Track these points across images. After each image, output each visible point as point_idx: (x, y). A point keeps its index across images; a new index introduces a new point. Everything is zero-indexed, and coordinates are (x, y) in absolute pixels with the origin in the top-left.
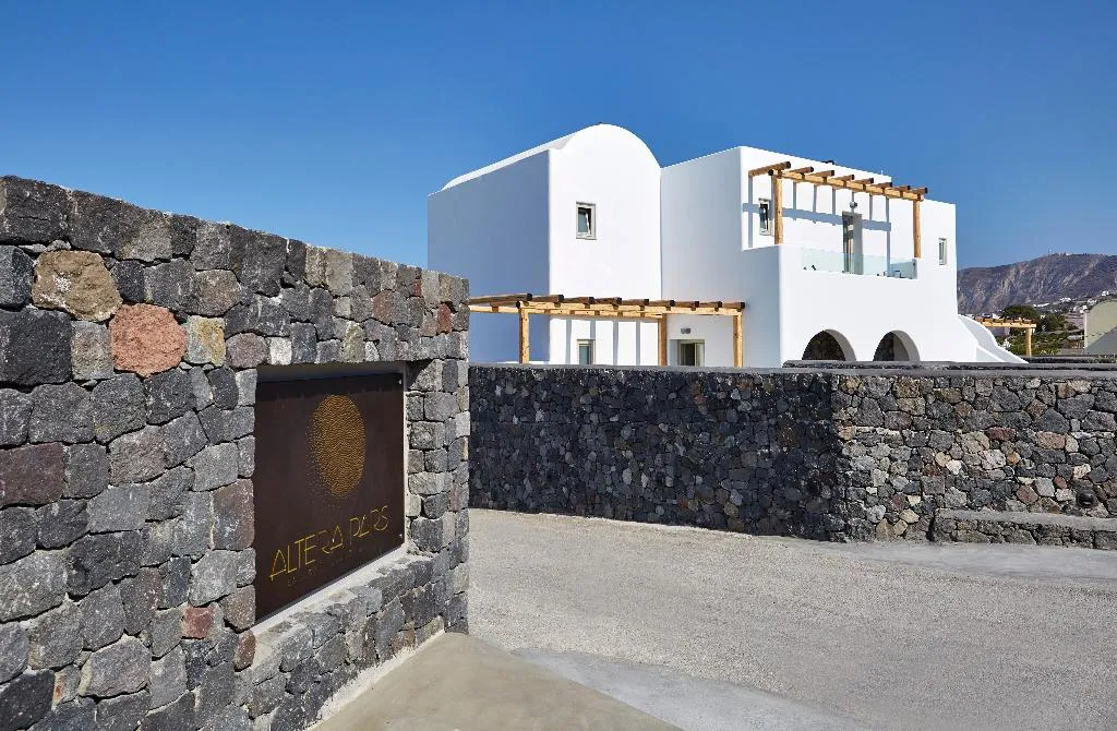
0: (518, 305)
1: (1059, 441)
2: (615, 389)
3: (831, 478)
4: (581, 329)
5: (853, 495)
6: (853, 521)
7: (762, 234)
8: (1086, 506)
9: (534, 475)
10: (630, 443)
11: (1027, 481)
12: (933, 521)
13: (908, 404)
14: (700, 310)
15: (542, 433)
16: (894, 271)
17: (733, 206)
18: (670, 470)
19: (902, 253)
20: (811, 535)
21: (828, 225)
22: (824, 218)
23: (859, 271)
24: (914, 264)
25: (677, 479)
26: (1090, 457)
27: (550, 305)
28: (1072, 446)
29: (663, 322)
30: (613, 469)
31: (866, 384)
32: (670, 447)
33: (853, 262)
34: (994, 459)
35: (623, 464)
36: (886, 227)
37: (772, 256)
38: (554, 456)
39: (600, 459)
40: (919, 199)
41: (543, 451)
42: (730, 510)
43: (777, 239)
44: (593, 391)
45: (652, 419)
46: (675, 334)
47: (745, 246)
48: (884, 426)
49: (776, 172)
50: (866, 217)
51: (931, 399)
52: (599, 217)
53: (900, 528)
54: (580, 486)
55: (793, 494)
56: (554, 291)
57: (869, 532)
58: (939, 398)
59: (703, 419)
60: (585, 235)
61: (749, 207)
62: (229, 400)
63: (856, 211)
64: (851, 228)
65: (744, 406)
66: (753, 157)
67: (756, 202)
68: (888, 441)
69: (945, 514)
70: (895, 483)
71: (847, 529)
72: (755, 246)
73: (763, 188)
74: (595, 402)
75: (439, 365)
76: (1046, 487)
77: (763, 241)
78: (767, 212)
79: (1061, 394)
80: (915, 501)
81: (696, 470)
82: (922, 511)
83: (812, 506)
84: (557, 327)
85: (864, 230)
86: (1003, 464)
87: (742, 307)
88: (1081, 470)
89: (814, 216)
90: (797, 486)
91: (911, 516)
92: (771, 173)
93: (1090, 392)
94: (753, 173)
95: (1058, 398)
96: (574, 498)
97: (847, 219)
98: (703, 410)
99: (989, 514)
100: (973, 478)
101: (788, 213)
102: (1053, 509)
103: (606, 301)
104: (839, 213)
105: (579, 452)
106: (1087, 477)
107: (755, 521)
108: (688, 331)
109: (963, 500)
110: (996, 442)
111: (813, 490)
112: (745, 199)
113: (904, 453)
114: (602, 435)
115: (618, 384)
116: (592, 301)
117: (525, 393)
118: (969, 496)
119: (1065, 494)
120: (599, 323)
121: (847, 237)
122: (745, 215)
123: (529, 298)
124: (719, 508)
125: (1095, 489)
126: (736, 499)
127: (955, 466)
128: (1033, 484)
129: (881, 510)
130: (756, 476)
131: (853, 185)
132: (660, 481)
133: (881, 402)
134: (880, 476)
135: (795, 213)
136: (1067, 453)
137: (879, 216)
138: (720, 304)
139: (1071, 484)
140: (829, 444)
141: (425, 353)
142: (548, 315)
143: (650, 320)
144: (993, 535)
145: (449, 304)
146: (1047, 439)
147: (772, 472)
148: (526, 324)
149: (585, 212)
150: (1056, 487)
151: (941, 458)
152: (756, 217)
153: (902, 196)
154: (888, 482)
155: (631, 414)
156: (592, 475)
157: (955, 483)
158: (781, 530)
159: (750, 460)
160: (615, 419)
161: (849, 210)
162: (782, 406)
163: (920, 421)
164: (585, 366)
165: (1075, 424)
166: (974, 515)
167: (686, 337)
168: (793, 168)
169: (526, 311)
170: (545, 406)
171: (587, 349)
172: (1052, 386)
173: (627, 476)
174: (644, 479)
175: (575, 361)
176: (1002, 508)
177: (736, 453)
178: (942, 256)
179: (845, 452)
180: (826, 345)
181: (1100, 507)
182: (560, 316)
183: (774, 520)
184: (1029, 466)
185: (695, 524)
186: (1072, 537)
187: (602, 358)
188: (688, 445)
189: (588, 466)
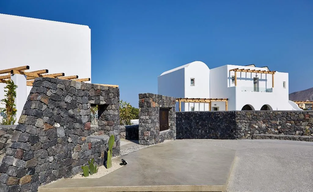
0: (179, 100)
1: (276, 122)
2: (198, 115)
3: (235, 129)
4: (192, 105)
5: (238, 132)
6: (238, 136)
7: (232, 83)
8: (280, 133)
9: (182, 132)
10: (201, 125)
11: (270, 129)
12: (252, 136)
13: (248, 116)
14: (217, 100)
15: (184, 124)
16: (267, 91)
17: (226, 78)
18: (208, 129)
19: (269, 86)
20: (232, 139)
21: (250, 81)
22: (248, 79)
23: (258, 91)
24: (272, 89)
25: (209, 131)
26: (281, 125)
27: (185, 100)
28: (278, 123)
29: (210, 103)
30: (197, 130)
31: (241, 113)
32: (208, 125)
33: (256, 89)
34: (264, 126)
35: (199, 129)
36: (266, 80)
37: (234, 88)
38: (186, 128)
39: (195, 128)
40: (274, 74)
41: (184, 127)
42: (218, 136)
43: (235, 85)
44: (194, 116)
45: (205, 120)
46: (213, 106)
47: (228, 86)
48: (244, 120)
49: (235, 70)
50: (260, 78)
51: (253, 115)
52: (196, 81)
53: (247, 137)
54: (191, 133)
55: (229, 132)
56: (186, 97)
57: (241, 138)
58: (254, 115)
59: (213, 120)
60: (192, 85)
61: (229, 78)
62: (158, 109)
63: (257, 77)
64: (256, 81)
65: (221, 118)
66: (230, 67)
67: (231, 77)
68: (245, 122)
69: (255, 134)
70: (246, 129)
71: (237, 137)
72: (231, 86)
73: (233, 74)
74: (194, 118)
75: (173, 108)
76: (273, 130)
77: (232, 85)
78: (234, 79)
79: (276, 114)
80: (249, 132)
81: (212, 129)
82: (251, 134)
83: (232, 134)
84: (186, 104)
85: (259, 82)
86: (265, 126)
87: (227, 99)
88: (279, 127)
89: (246, 79)
90: (229, 131)
91: (249, 135)
92: (234, 71)
93: (281, 114)
94: (230, 71)
95: (275, 115)
96: (190, 136)
97: (255, 79)
98: (214, 118)
99: (262, 134)
100: (260, 128)
101: (238, 79)
102: (274, 134)
103: (196, 99)
104: (253, 78)
105: (191, 127)
106: (280, 128)
107: (222, 137)
108: (216, 105)
109: (258, 132)
110: (264, 123)
111: (232, 131)
112: (228, 76)
113: (248, 124)
114: (195, 124)
115: (198, 114)
116: (194, 99)
117: (180, 117)
118: (259, 131)
119: (276, 131)
120: (195, 104)
121: (255, 83)
122: (228, 80)
123: (181, 99)
124: (216, 136)
125: (282, 130)
126: (219, 134)
127: (257, 127)
128: (271, 130)
129: (243, 134)
130: (222, 130)
131: (255, 72)
132: (206, 131)
133: (244, 116)
134: (243, 129)
135: (241, 79)
136: (277, 124)
137: (264, 78)
138: (222, 99)
139: (278, 129)
140: (235, 123)
141: (171, 107)
142: (184, 102)
143: (207, 103)
144: (262, 138)
145: (174, 101)
146: (273, 122)
147: (225, 129)
148: (180, 104)
149: (192, 80)
150: (275, 130)
151: (254, 125)
152: (231, 80)
153: (269, 73)
154: (245, 129)
155: (201, 120)
156: (194, 131)
157: (257, 129)
158: (227, 138)
159: (222, 127)
160: (197, 121)
161: (255, 77)
162: (227, 117)
163: (251, 119)
164: (193, 111)
165: (279, 119)
166: (259, 135)
167: (215, 106)
168: (239, 69)
169: (180, 102)
170: (185, 119)
171: (193, 109)
172: (274, 113)
173: (200, 131)
174: (203, 131)
175: (190, 110)
176: (265, 133)
177: (219, 126)
178: (284, 86)
179: (237, 124)
180: (247, 108)
181: (283, 133)
182: (187, 102)
183: (226, 137)
184: (270, 126)
185: (212, 139)
186: (276, 138)
187: (196, 110)
188: (211, 125)
189: (193, 130)
